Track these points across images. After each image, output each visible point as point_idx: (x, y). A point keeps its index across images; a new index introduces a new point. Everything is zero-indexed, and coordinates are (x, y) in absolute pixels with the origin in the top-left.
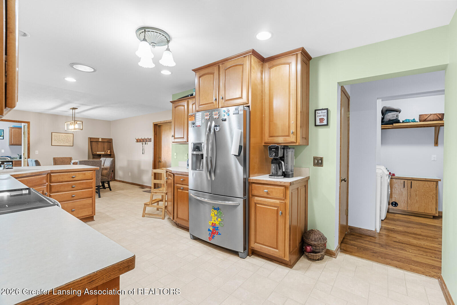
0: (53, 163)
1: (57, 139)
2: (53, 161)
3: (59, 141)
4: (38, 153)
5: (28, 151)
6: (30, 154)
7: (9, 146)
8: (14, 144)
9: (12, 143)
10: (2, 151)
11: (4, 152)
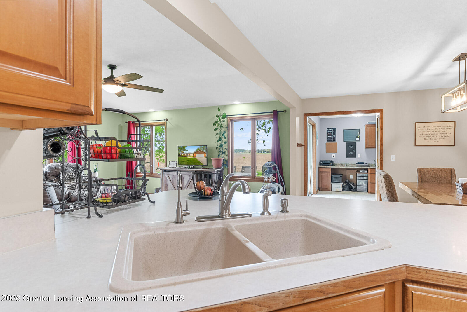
0: (418, 178)
1: (424, 133)
2: (417, 176)
3: (427, 138)
4: (394, 160)
5: (380, 156)
6: (384, 160)
7: (365, 150)
8: (370, 146)
9: (368, 145)
10: (359, 155)
11: (360, 157)
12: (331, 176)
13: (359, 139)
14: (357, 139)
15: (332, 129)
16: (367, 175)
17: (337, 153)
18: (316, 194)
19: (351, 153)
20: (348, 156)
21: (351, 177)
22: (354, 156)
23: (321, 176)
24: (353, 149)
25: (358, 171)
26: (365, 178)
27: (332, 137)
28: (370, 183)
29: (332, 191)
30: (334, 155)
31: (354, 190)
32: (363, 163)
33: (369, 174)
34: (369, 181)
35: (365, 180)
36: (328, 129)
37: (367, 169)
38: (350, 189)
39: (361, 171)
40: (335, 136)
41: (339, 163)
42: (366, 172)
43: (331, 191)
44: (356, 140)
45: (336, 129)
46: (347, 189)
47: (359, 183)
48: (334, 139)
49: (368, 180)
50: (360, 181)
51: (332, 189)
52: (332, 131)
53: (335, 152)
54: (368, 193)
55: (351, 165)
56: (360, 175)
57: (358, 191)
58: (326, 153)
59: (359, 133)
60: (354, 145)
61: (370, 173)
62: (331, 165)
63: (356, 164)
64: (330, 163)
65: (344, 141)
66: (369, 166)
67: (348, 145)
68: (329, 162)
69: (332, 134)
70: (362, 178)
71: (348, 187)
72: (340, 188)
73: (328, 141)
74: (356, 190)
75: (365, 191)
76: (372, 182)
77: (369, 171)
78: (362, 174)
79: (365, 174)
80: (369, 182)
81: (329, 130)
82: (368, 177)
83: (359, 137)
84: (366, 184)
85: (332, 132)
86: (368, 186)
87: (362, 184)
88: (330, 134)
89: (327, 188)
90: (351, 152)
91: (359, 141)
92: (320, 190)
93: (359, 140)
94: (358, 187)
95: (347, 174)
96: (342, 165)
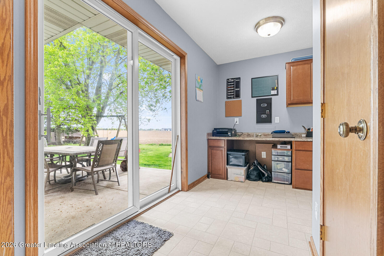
7: (287, 108)
8: (295, 101)
9: (292, 99)
10: (276, 119)
11: (278, 122)
12: (227, 154)
13: (276, 91)
14: (273, 92)
15: (234, 79)
16: (289, 153)
17: (241, 116)
18: (187, 191)
19: (264, 116)
20: (260, 120)
21: (264, 155)
22: (269, 120)
23: (211, 153)
24: (266, 108)
25: (275, 145)
26: (286, 159)
27: (234, 92)
28: (296, 169)
29: (229, 179)
30: (237, 119)
31: (267, 179)
32: (283, 132)
33: (294, 152)
34: (294, 164)
35: (286, 163)
36: (228, 79)
37: (290, 143)
38: (260, 177)
39: (279, 146)
40: (238, 89)
41: (245, 131)
42: (289, 147)
43: (227, 179)
44: (272, 94)
45: (240, 78)
46: (254, 176)
47: (276, 168)
48: (238, 95)
49: (291, 162)
50: (277, 164)
51: (228, 177)
52: (234, 82)
53: (239, 115)
54: (291, 186)
55: (265, 135)
56: (277, 152)
57: (274, 181)
58: (226, 117)
59: (276, 81)
60: (269, 102)
61: (296, 150)
62: (228, 136)
63: (272, 133)
64: (227, 133)
65: (252, 97)
66: (294, 138)
67: (259, 102)
68: (226, 130)
69: (234, 87)
70: (281, 158)
71: (255, 173)
72: (241, 176)
73: (228, 98)
74: (269, 179)
75: (287, 183)
76: (299, 167)
77: (294, 146)
78: (280, 151)
79: (286, 151)
80: (293, 168)
81: (230, 80)
82: (292, 156)
83: (277, 89)
84: (288, 169)
85: (233, 84)
86: (292, 173)
87: (281, 169)
88: (231, 87)
89: (221, 175)
90: (263, 114)
91: (277, 95)
92: (209, 178)
93: (276, 93)
94: (274, 174)
95: (257, 151)
96: (249, 135)
